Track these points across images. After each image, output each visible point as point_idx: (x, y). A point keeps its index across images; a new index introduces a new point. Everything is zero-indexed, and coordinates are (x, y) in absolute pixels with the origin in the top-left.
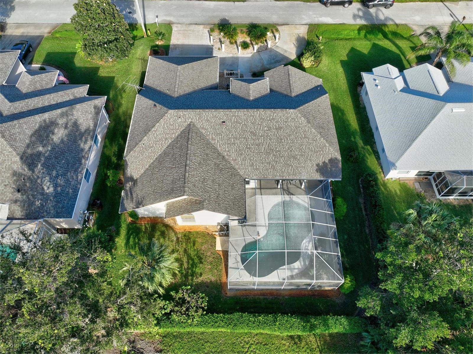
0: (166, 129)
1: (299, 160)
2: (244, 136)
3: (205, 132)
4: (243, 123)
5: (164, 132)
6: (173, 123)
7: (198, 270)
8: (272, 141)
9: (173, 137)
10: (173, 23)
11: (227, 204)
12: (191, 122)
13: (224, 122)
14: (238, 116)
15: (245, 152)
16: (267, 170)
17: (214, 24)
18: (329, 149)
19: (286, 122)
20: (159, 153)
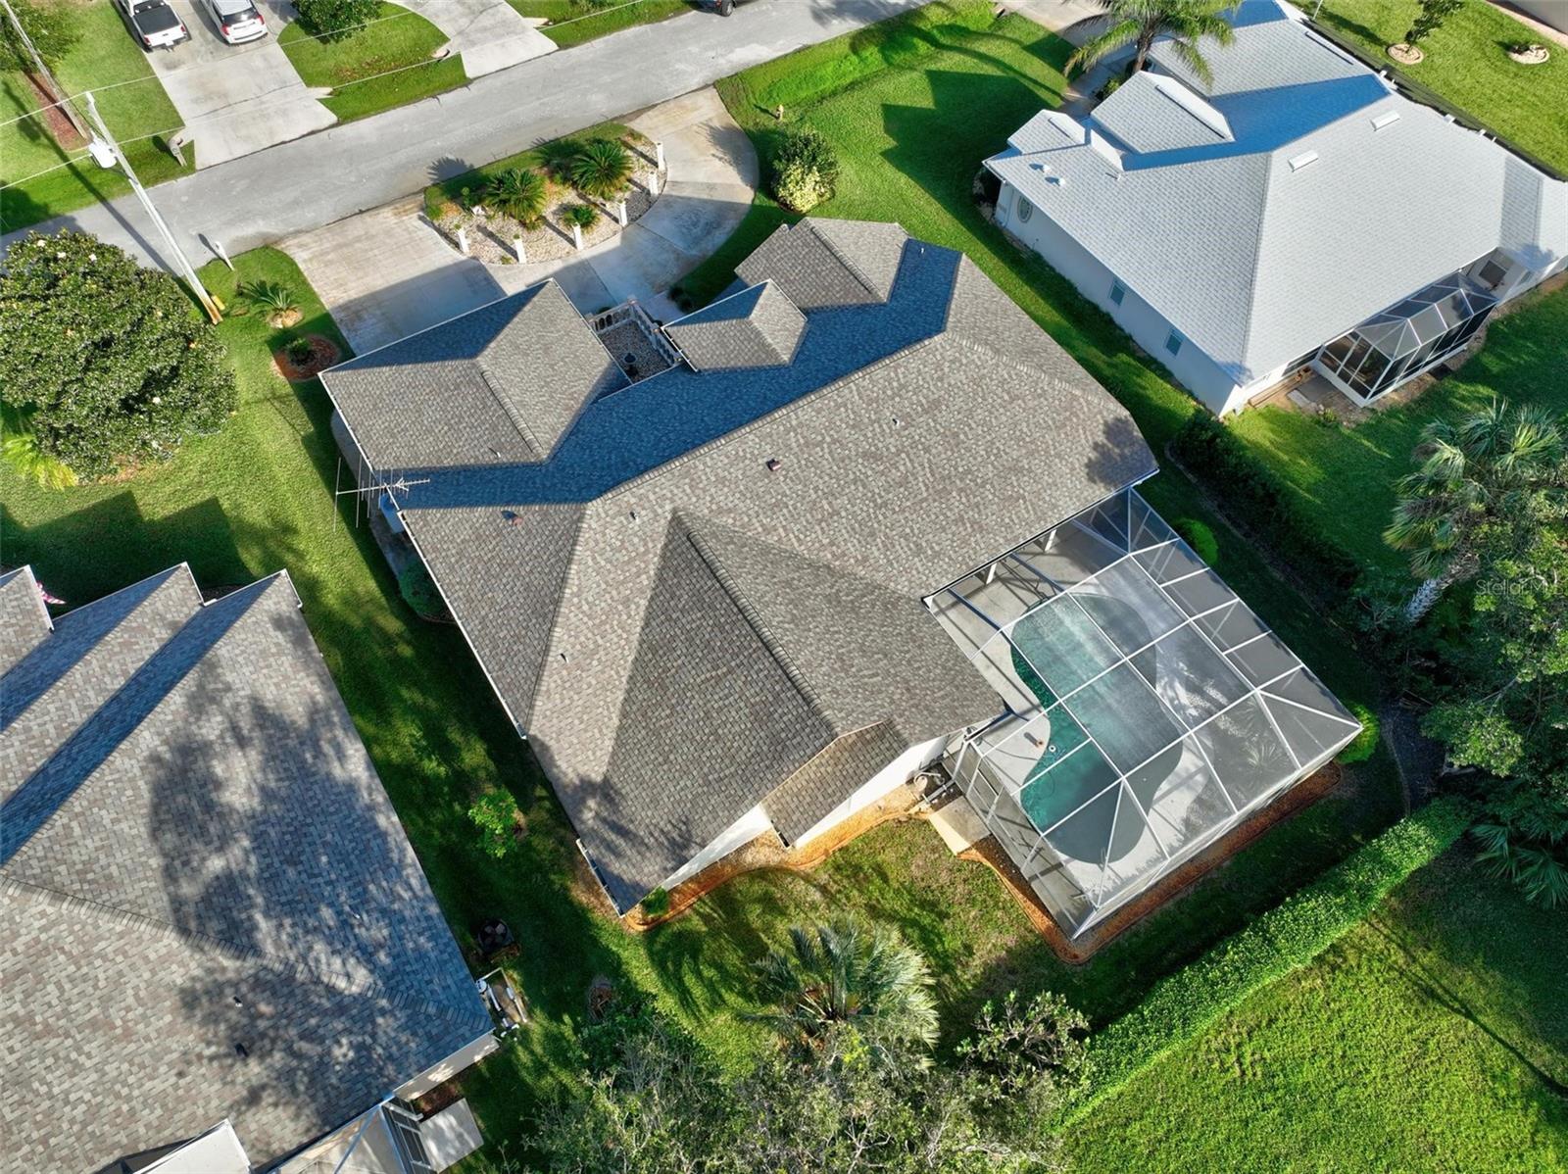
0: (609, 572)
1: (1030, 471)
2: (851, 476)
3: (734, 519)
4: (828, 439)
5: (606, 583)
6: (623, 542)
7: (953, 943)
8: (934, 451)
9: (646, 582)
10: (281, 239)
11: (943, 697)
12: (675, 511)
13: (771, 464)
14: (801, 425)
15: (879, 522)
16: (965, 542)
17: (425, 190)
18: (1087, 401)
19: (941, 379)
20: (630, 659)
